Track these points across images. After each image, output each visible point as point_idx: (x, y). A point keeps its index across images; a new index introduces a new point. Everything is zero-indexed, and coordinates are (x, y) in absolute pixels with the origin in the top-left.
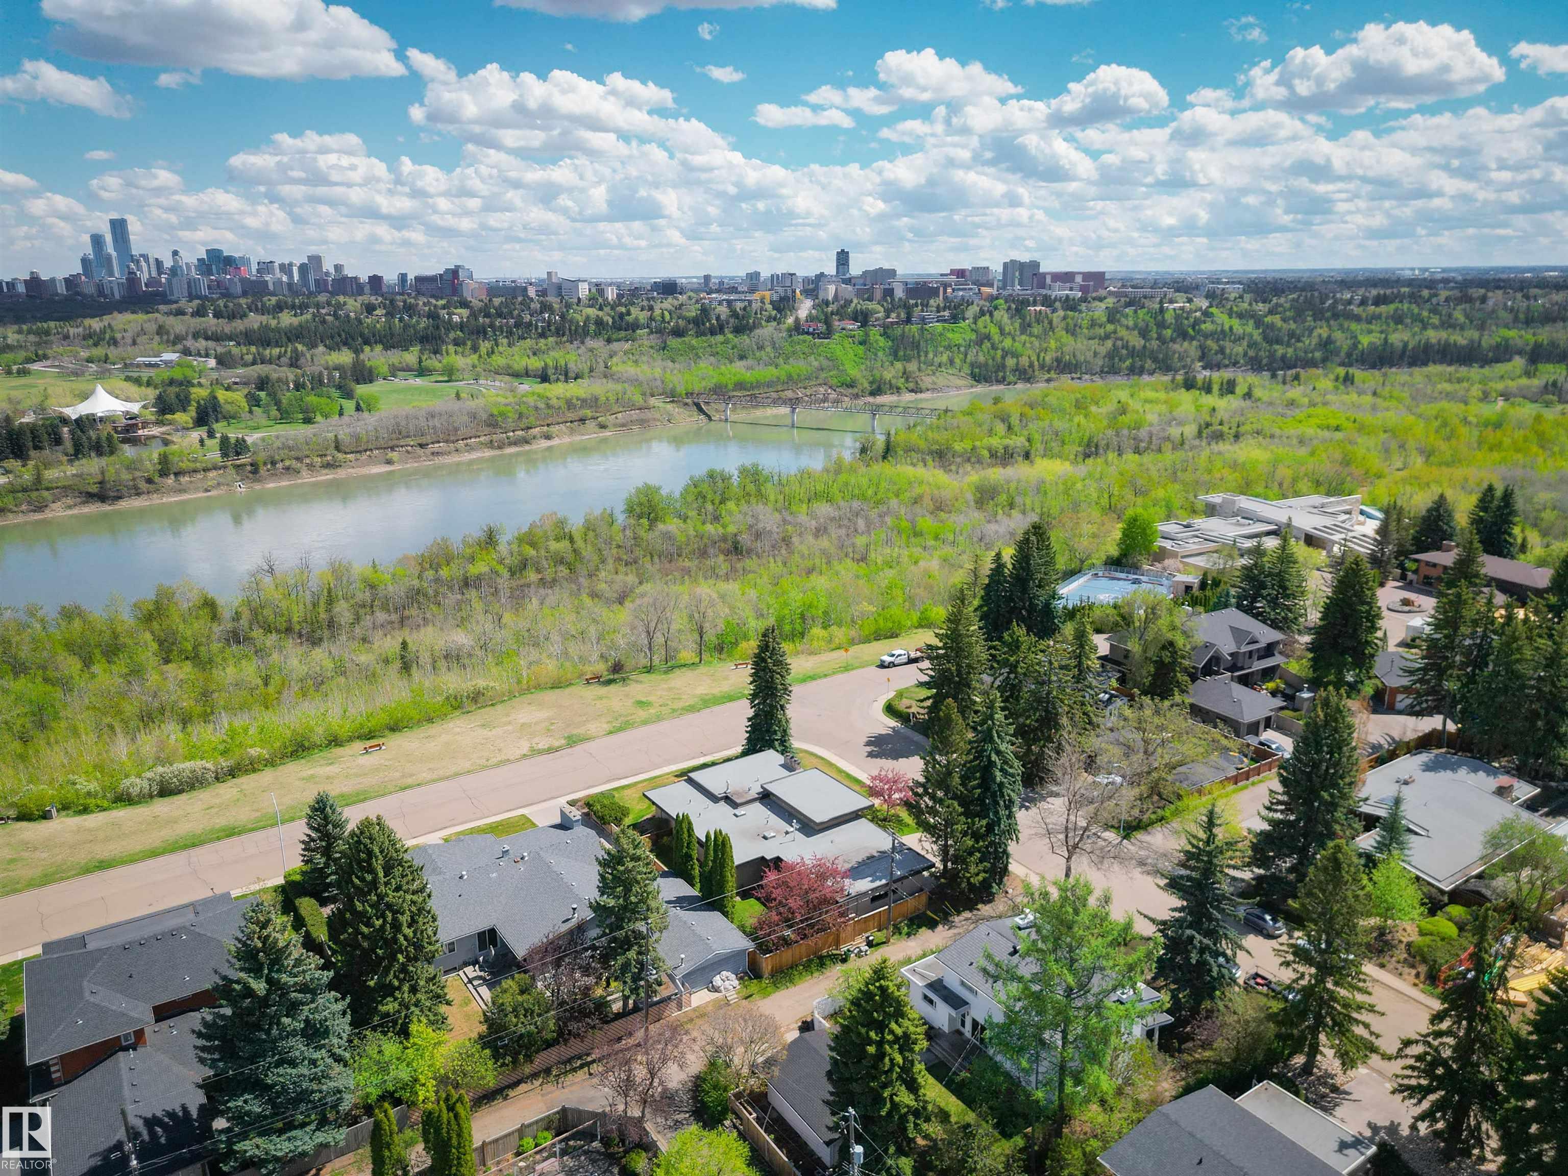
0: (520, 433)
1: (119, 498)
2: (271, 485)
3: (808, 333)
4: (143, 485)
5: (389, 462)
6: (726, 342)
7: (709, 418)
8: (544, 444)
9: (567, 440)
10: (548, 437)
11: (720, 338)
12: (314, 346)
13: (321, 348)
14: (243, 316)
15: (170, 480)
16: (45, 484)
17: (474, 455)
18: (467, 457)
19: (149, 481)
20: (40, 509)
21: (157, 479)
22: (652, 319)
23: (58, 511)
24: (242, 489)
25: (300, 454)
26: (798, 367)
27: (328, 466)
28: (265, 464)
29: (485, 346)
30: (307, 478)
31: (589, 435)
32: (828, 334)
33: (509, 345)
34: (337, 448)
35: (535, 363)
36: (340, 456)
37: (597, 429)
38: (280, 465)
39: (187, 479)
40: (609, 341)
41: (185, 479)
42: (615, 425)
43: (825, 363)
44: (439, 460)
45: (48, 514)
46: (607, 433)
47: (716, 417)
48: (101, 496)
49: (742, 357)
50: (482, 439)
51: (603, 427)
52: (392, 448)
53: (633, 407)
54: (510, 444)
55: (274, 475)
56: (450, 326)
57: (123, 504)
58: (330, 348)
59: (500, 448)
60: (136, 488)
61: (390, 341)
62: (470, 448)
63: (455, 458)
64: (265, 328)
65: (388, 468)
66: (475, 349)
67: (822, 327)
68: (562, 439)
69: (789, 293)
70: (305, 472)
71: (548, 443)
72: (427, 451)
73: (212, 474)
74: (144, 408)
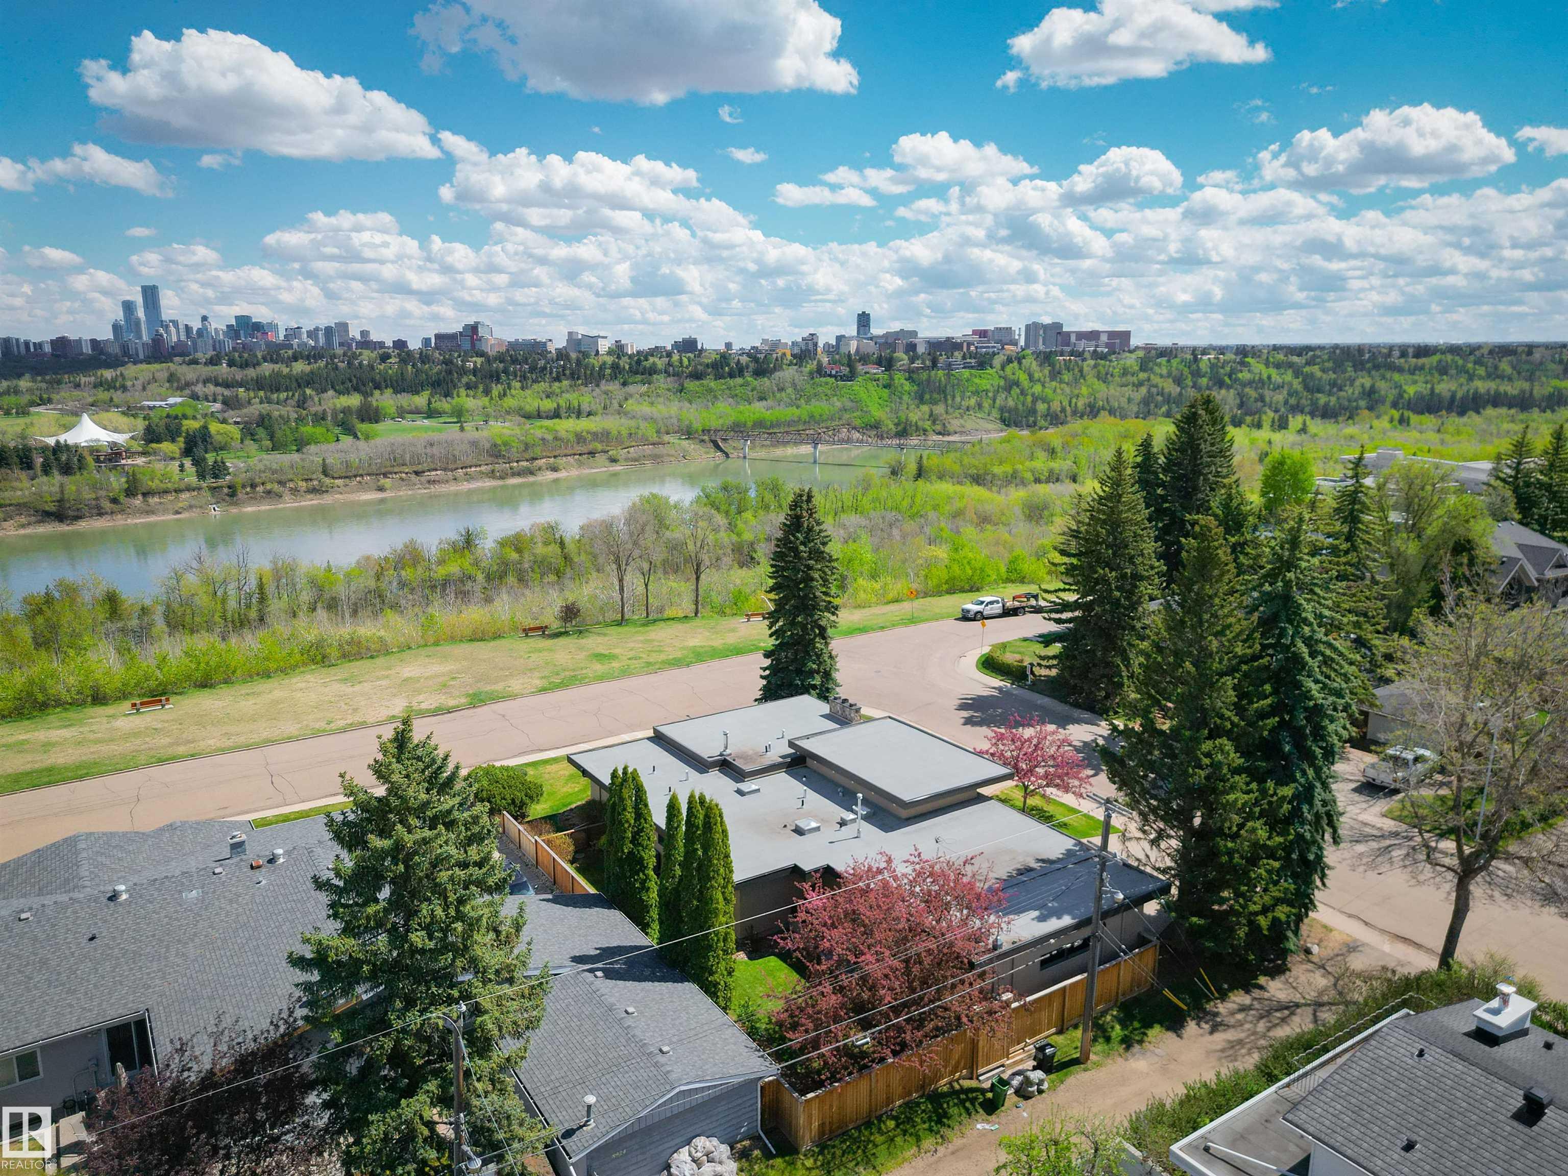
0: (525, 464)
1: (78, 518)
2: (249, 509)
3: (830, 376)
4: (107, 505)
5: (381, 489)
6: (747, 384)
7: (727, 456)
8: (550, 476)
9: (574, 472)
10: (555, 469)
11: (739, 380)
12: (324, 391)
13: (331, 393)
14: (256, 365)
15: (138, 501)
17: (474, 485)
18: (465, 486)
19: (115, 501)
21: (122, 498)
22: (670, 364)
23: (10, 530)
24: (216, 512)
25: (283, 478)
26: (819, 407)
27: (313, 491)
28: (244, 486)
29: (496, 389)
30: (289, 503)
31: (600, 468)
32: (851, 376)
33: (522, 388)
34: (325, 473)
35: (548, 405)
36: (328, 481)
37: (607, 463)
38: (260, 489)
39: (156, 499)
40: (624, 384)
41: (154, 500)
42: (626, 460)
43: (849, 404)
44: (434, 489)
46: (617, 468)
47: (734, 454)
48: (59, 515)
49: (761, 399)
50: (483, 468)
51: (613, 460)
52: (385, 475)
53: (646, 441)
54: (513, 475)
55: (253, 499)
56: (463, 371)
57: (83, 525)
58: (340, 393)
59: (501, 478)
60: (99, 507)
61: (400, 386)
62: (469, 478)
63: (453, 488)
64: (277, 375)
65: (380, 495)
66: (487, 392)
67: (845, 370)
68: (570, 472)
69: (811, 347)
70: (287, 497)
71: (555, 475)
72: (423, 479)
73: (185, 496)
74: (133, 439)
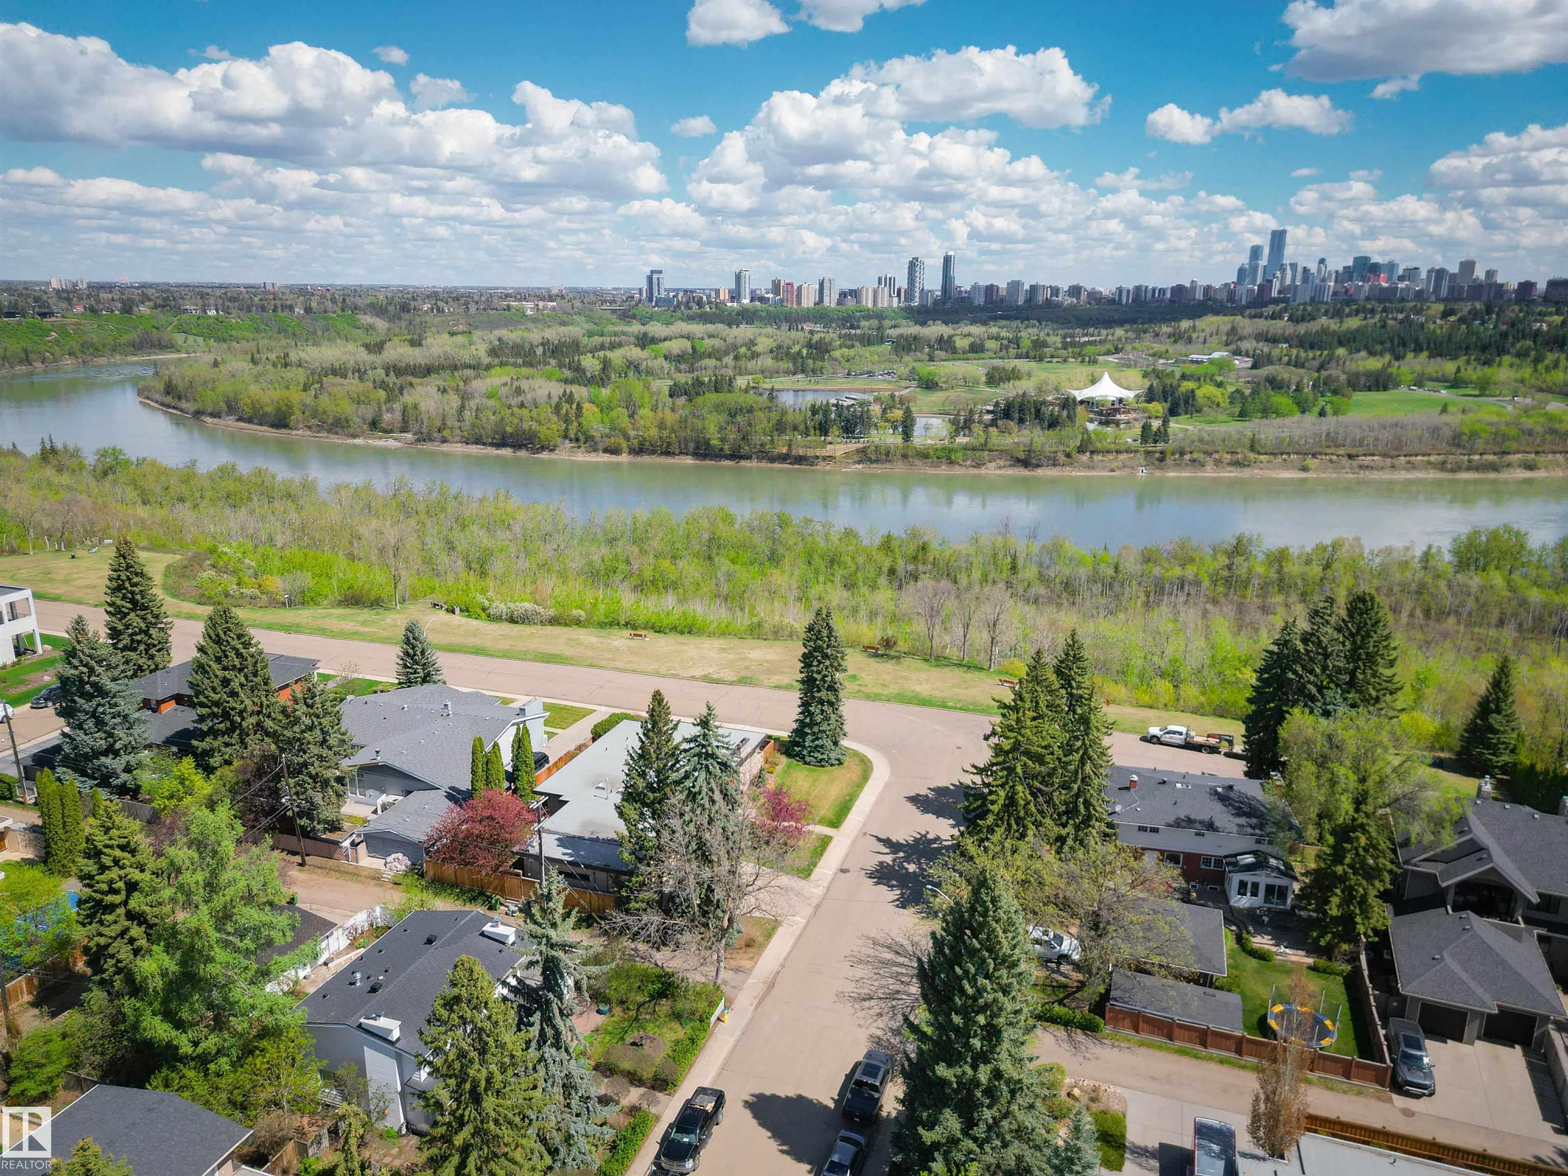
0: (1491, 458)
1: (1038, 466)
2: (1171, 474)
4: (1061, 458)
5: (1304, 469)
8: (1522, 474)
9: (1559, 474)
10: (1530, 467)
12: (1358, 351)
13: (1363, 353)
15: (1085, 458)
16: (990, 446)
17: (1415, 475)
18: (1404, 475)
19: (1068, 455)
20: (978, 466)
21: (1074, 454)
23: (991, 470)
24: (1142, 473)
25: (1210, 448)
27: (1236, 464)
28: (1173, 453)
29: (1550, 357)
30: (1209, 472)
34: (1252, 448)
36: (1252, 456)
38: (1187, 457)
39: (1100, 457)
41: (1098, 458)
44: (1362, 474)
45: (983, 471)
48: (1025, 463)
50: (1433, 458)
52: (1314, 456)
54: (1469, 469)
55: (1178, 465)
57: (1040, 472)
58: (1372, 353)
59: (1453, 471)
60: (1055, 459)
61: (1441, 349)
62: (1411, 466)
63: (1386, 476)
64: (1325, 331)
65: (1303, 475)
66: (1537, 360)
68: (1555, 472)
70: (1209, 467)
71: (1528, 474)
72: (1355, 463)
73: (1122, 457)
74: (1137, 396)
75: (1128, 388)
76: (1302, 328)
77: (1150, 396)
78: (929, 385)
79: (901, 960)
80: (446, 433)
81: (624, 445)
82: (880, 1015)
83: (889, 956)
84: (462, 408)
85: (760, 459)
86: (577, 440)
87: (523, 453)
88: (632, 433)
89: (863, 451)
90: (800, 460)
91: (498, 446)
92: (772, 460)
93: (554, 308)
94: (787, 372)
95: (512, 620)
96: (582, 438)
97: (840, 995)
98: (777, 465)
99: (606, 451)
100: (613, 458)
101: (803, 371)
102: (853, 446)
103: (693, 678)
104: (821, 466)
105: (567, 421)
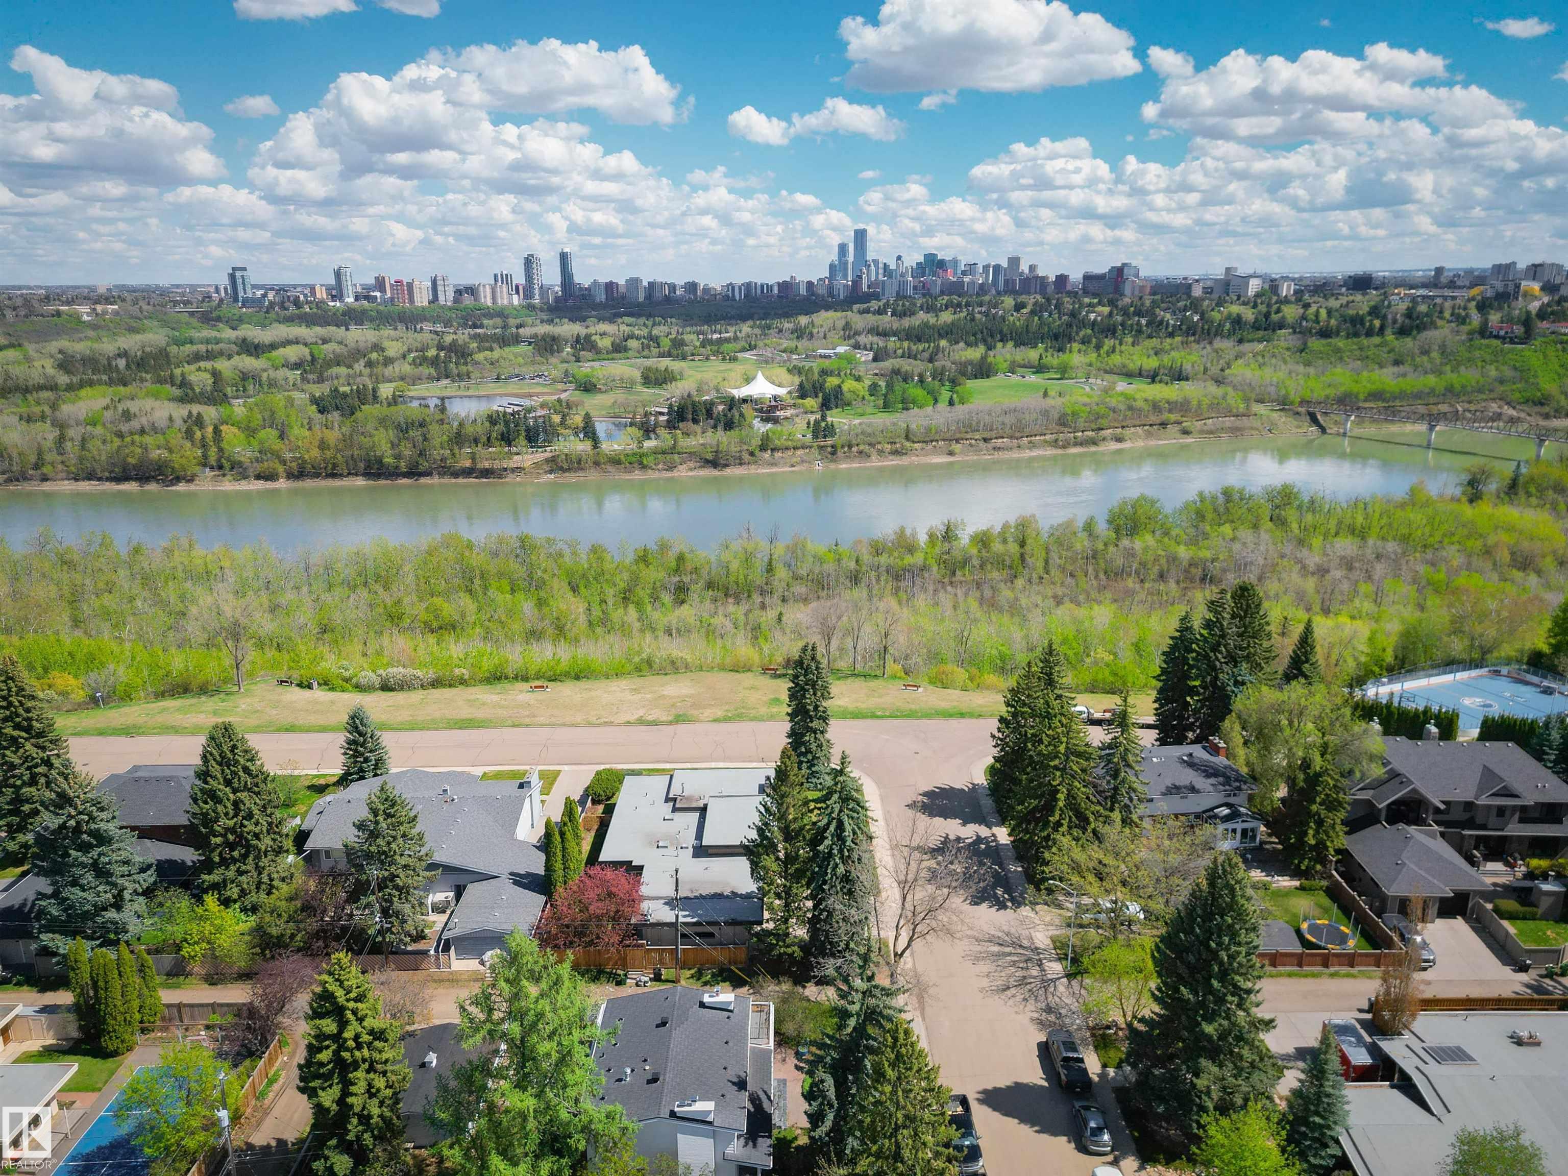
0: (1090, 433)
1: (726, 466)
2: (844, 466)
3: (1497, 337)
4: (746, 457)
5: (951, 453)
6: (1383, 344)
7: (1323, 430)
8: (1114, 446)
9: (1140, 443)
10: (1119, 440)
11: (1376, 340)
12: (957, 343)
13: (962, 345)
14: (913, 314)
15: (767, 455)
16: (678, 449)
17: (1036, 453)
18: (1027, 454)
19: (752, 454)
20: (670, 468)
21: (757, 452)
22: (1304, 317)
23: (683, 472)
24: (819, 467)
25: (873, 440)
26: (1468, 376)
27: (896, 452)
28: (843, 446)
29: (1109, 345)
30: (875, 462)
31: (1170, 440)
32: (1527, 337)
33: (1133, 344)
34: (907, 438)
35: (1152, 363)
36: (908, 444)
37: (1178, 435)
38: (855, 449)
39: (780, 454)
40: (1240, 341)
41: (778, 455)
42: (1201, 432)
43: (1508, 373)
44: (998, 455)
45: (675, 473)
46: (1189, 440)
47: (1333, 429)
48: (714, 463)
49: (1397, 363)
50: (1048, 437)
51: (1186, 432)
52: (957, 441)
53: (1229, 413)
54: (1076, 444)
55: (848, 457)
56: (1083, 324)
57: (728, 471)
58: (968, 344)
59: (1064, 447)
60: (740, 458)
61: (1022, 339)
62: (1032, 446)
63: (1015, 455)
64: (926, 325)
65: (950, 459)
66: (1098, 347)
67: (1519, 330)
68: (1136, 441)
70: (874, 457)
71: (1119, 446)
72: (990, 446)
73: (799, 452)
74: (790, 392)
75: (780, 385)
76: (906, 322)
77: (803, 393)
78: (588, 387)
79: (1007, 950)
80: (47, 469)
81: (281, 469)
82: (1025, 999)
83: (996, 949)
84: (61, 439)
85: (442, 475)
86: (221, 467)
87: (152, 487)
88: (288, 456)
89: (553, 460)
90: (486, 473)
91: (118, 480)
92: (455, 475)
93: (116, 313)
94: (430, 378)
95: (386, 687)
96: (227, 465)
97: (982, 990)
98: (461, 480)
99: (258, 477)
100: (269, 485)
101: (447, 377)
102: (540, 456)
103: (628, 723)
104: (510, 478)
105: (204, 446)
